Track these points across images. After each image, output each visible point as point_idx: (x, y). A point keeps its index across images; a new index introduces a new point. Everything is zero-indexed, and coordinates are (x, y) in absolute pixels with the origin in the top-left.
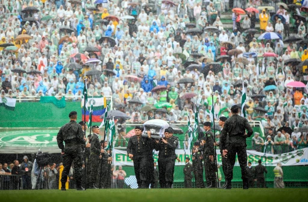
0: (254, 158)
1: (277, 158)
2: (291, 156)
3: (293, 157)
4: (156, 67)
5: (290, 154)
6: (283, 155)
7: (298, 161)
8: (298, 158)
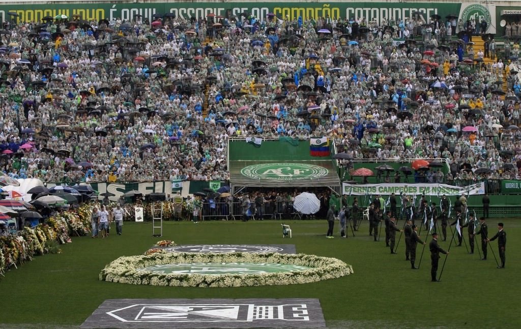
0: (446, 190)
1: (462, 190)
2: (472, 188)
3: (474, 189)
4: (362, 113)
5: (472, 187)
6: (466, 187)
7: (477, 192)
8: (477, 189)
